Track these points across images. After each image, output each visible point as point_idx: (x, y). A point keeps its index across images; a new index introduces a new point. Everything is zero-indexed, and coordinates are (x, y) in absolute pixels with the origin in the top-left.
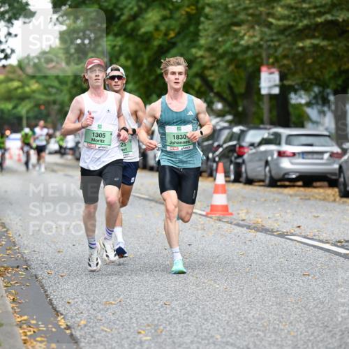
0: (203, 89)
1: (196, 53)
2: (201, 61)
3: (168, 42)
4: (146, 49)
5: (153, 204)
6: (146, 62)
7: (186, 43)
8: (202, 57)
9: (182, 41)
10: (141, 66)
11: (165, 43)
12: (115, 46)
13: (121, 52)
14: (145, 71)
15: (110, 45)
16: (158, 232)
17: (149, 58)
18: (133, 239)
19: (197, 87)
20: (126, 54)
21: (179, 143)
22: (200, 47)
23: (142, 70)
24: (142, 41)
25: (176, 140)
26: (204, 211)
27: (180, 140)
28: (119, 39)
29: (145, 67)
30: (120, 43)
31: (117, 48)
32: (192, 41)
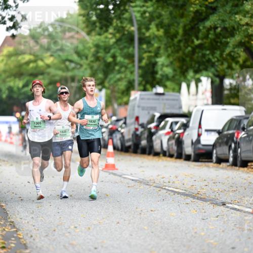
0: (248, 63)
1: (241, 20)
2: (247, 29)
3: (207, 7)
4: (182, 16)
5: (189, 200)
6: (181, 31)
7: (228, 8)
8: (247, 24)
9: (223, 6)
10: (175, 36)
11: (204, 9)
12: (145, 12)
13: (151, 19)
14: (180, 41)
15: (139, 11)
16: (196, 233)
17: (185, 27)
18: (165, 241)
19: (241, 60)
20: (157, 21)
21: (91, 125)
22: (246, 13)
23: (176, 40)
24: (176, 6)
25: (90, 123)
26: (250, 208)
27: (92, 123)
28: (149, 4)
29: (179, 37)
30: (150, 9)
31: (147, 15)
32: (237, 6)
